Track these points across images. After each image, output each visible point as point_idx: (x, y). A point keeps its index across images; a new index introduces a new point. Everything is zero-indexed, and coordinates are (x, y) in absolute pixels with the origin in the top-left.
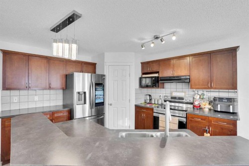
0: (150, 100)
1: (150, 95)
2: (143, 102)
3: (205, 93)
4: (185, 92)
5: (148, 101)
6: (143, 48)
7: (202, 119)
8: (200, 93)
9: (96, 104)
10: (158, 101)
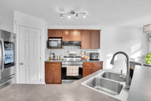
0: (54, 57)
1: (53, 54)
2: (48, 59)
3: (86, 51)
4: (76, 51)
5: (52, 58)
6: (62, 17)
7: (90, 64)
8: (84, 51)
9: (5, 65)
10: (60, 57)
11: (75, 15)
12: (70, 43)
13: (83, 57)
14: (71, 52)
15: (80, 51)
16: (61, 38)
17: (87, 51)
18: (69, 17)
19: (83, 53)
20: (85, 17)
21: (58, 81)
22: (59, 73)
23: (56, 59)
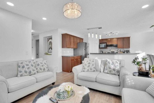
1: (102, 51)
3: (121, 50)
4: (115, 50)
11: (112, 34)
12: (111, 46)
15: (117, 50)
16: (106, 43)
18: (110, 35)
19: (119, 51)
20: (117, 34)
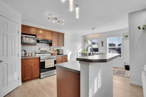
0: (25, 54)
1: (24, 51)
4: (46, 48)
8: (52, 48)
10: (31, 54)
13: (52, 53)
14: (41, 49)
15: (49, 48)
16: (36, 35)
17: (54, 48)
21: (36, 76)
22: (38, 67)
23: (28, 56)
